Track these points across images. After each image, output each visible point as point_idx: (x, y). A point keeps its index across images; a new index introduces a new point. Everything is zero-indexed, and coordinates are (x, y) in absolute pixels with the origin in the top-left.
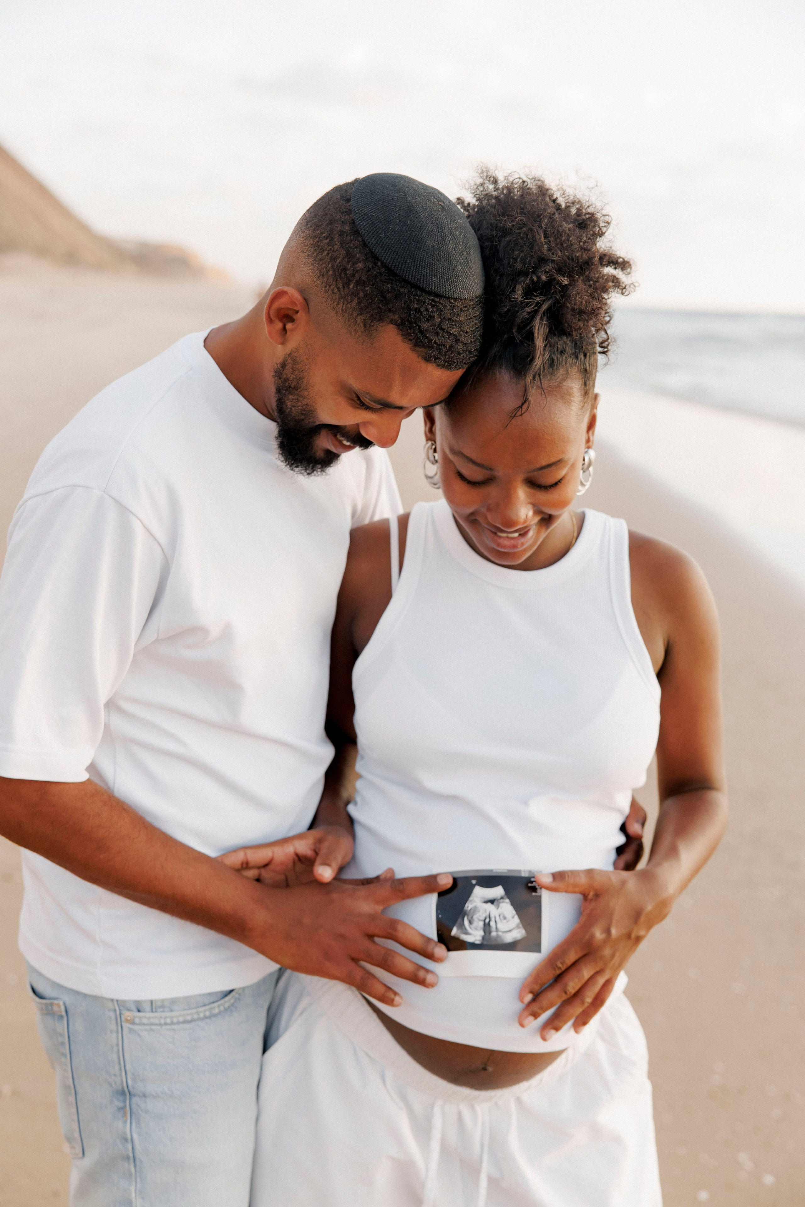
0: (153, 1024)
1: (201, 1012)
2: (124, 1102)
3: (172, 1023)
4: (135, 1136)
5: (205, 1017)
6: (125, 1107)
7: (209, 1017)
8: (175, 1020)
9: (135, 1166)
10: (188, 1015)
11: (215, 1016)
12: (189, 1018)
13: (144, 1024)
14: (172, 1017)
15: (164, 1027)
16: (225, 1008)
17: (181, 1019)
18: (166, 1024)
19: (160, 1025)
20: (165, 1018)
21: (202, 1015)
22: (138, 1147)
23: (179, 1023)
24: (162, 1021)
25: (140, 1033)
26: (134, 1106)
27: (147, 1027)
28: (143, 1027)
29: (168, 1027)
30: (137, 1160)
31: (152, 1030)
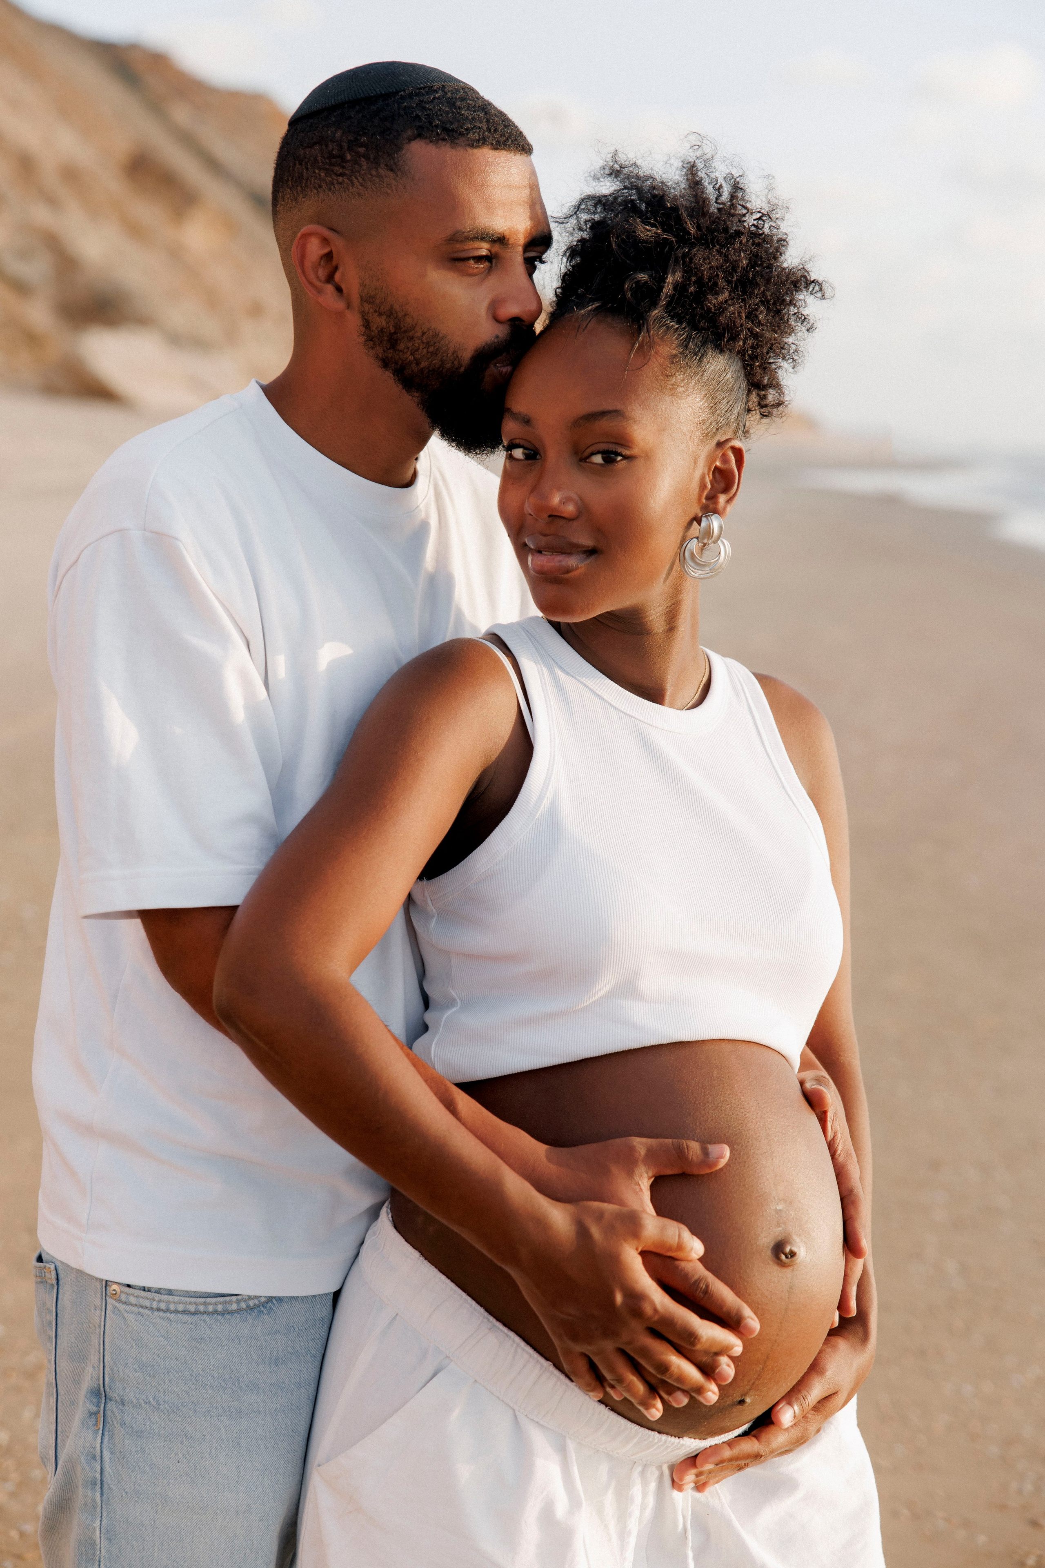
0: (141, 1307)
1: (210, 1304)
2: (98, 1406)
3: (168, 1310)
4: (106, 1454)
5: (216, 1312)
6: (98, 1412)
7: (222, 1314)
8: (172, 1307)
9: (102, 1494)
10: (190, 1303)
11: (231, 1313)
12: (192, 1308)
13: (131, 1304)
14: (168, 1302)
15: (156, 1313)
16: (248, 1306)
17: (181, 1308)
18: (159, 1310)
19: (151, 1309)
20: (159, 1301)
21: (211, 1308)
22: (108, 1469)
23: (176, 1312)
24: (155, 1305)
25: (126, 1315)
26: (108, 1413)
27: (135, 1309)
28: (128, 1308)
29: (161, 1314)
30: (105, 1486)
31: (139, 1313)
